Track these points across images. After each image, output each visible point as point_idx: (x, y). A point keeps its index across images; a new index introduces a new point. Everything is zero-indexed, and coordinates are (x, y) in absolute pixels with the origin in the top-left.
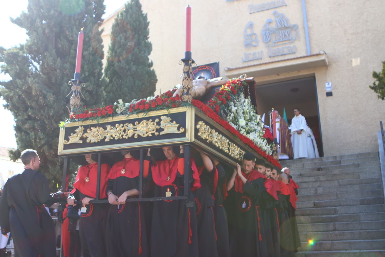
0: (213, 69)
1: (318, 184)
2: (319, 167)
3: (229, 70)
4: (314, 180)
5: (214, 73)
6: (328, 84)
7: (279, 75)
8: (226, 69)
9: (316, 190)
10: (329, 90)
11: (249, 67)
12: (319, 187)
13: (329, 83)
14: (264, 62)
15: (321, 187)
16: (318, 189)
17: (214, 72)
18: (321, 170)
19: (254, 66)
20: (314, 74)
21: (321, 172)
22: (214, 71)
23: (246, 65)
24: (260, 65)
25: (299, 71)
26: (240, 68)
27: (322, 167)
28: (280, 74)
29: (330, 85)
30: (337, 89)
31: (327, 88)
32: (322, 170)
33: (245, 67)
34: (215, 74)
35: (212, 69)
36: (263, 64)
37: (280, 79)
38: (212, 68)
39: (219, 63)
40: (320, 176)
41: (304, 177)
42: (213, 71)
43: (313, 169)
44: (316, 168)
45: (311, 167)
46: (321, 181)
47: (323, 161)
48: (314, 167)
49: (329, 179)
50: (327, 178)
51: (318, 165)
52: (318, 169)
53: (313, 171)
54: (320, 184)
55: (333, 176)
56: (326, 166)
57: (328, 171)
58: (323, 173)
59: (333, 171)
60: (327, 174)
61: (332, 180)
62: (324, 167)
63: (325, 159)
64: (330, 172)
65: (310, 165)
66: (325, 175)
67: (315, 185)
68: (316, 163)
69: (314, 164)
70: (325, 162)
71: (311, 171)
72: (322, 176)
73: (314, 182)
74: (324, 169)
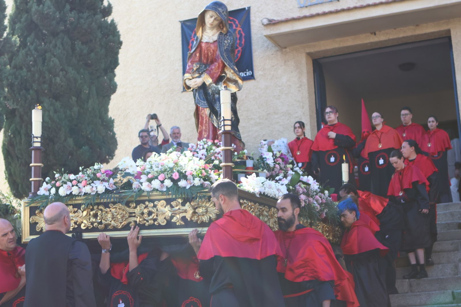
0: (237, 23)
3: (272, 23)
4: (451, 247)
5: (240, 31)
7: (375, 34)
8: (266, 22)
9: (456, 267)
11: (312, 16)
14: (345, 7)
17: (239, 29)
19: (324, 14)
20: (449, 31)
22: (239, 26)
23: (306, 12)
24: (337, 12)
25: (417, 25)
26: (294, 20)
28: (377, 33)
33: (305, 17)
34: (242, 32)
35: (235, 22)
36: (343, 10)
37: (376, 43)
38: (235, 20)
39: (249, 8)
42: (237, 26)
43: (448, 224)
44: (455, 224)
45: (445, 221)
48: (450, 220)
51: (459, 217)
52: (458, 225)
53: (448, 229)
65: (443, 217)
67: (453, 257)
68: (455, 214)
69: (450, 216)
71: (444, 230)
73: (453, 251)
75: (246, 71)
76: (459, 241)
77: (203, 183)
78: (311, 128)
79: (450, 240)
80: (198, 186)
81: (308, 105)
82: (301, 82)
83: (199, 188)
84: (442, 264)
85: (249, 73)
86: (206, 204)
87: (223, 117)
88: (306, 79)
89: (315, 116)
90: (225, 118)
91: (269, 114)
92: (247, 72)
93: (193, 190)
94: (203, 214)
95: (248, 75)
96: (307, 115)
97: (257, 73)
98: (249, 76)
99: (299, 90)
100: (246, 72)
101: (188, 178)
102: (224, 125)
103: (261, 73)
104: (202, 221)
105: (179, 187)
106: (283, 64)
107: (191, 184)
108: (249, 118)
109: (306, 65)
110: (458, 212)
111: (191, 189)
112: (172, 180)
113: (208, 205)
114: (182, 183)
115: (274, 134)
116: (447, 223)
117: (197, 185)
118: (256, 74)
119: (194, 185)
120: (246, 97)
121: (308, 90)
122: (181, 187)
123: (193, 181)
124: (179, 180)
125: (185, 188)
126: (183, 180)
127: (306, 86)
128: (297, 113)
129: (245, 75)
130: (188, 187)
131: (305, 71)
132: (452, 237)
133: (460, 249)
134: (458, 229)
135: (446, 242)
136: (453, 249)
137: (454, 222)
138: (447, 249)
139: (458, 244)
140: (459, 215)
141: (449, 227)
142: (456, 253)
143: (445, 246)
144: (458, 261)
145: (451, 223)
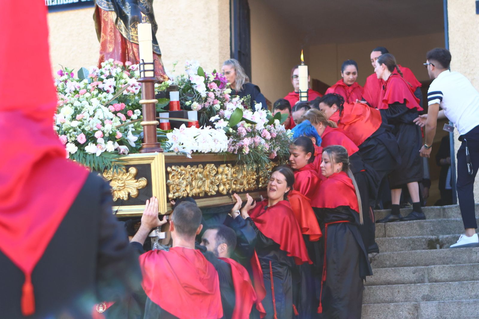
1: (425, 289)
2: (433, 237)
4: (413, 277)
9: (417, 308)
12: (427, 298)
15: (434, 299)
16: (423, 304)
18: (438, 246)
21: (438, 252)
27: (441, 237)
32: (441, 248)
40: (433, 266)
41: (385, 267)
43: (414, 241)
44: (424, 240)
45: (409, 236)
46: (436, 281)
47: (448, 218)
48: (418, 235)
49: (463, 276)
50: (456, 273)
51: (432, 231)
52: (428, 243)
53: (413, 249)
54: (430, 290)
55: (475, 265)
56: (456, 233)
57: (459, 250)
58: (444, 258)
59: (477, 249)
60: (457, 261)
61: (472, 278)
62: (447, 238)
63: (456, 212)
64: (467, 252)
65: (406, 229)
66: (451, 262)
67: (414, 292)
68: (425, 225)
69: (417, 228)
70: (457, 221)
71: (405, 249)
72: (438, 266)
73: (415, 283)
74: (448, 243)
76: (426, 267)
77: (118, 147)
79: (412, 266)
80: (111, 153)
83: (113, 155)
84: (396, 302)
86: (123, 175)
87: (143, 60)
90: (145, 62)
93: (105, 158)
94: (119, 189)
101: (98, 141)
102: (144, 71)
104: (118, 197)
105: (86, 154)
107: (102, 149)
110: (431, 222)
111: (102, 157)
112: (76, 143)
113: (125, 177)
114: (90, 148)
116: (411, 239)
117: (110, 151)
119: (106, 151)
122: (89, 153)
123: (105, 146)
124: (86, 144)
125: (94, 154)
126: (92, 143)
130: (98, 154)
132: (417, 261)
133: (426, 280)
134: (427, 248)
135: (405, 268)
136: (417, 280)
137: (423, 238)
138: (407, 279)
139: (424, 272)
140: (432, 228)
141: (415, 244)
142: (420, 286)
143: (404, 274)
144: (421, 299)
145: (418, 238)
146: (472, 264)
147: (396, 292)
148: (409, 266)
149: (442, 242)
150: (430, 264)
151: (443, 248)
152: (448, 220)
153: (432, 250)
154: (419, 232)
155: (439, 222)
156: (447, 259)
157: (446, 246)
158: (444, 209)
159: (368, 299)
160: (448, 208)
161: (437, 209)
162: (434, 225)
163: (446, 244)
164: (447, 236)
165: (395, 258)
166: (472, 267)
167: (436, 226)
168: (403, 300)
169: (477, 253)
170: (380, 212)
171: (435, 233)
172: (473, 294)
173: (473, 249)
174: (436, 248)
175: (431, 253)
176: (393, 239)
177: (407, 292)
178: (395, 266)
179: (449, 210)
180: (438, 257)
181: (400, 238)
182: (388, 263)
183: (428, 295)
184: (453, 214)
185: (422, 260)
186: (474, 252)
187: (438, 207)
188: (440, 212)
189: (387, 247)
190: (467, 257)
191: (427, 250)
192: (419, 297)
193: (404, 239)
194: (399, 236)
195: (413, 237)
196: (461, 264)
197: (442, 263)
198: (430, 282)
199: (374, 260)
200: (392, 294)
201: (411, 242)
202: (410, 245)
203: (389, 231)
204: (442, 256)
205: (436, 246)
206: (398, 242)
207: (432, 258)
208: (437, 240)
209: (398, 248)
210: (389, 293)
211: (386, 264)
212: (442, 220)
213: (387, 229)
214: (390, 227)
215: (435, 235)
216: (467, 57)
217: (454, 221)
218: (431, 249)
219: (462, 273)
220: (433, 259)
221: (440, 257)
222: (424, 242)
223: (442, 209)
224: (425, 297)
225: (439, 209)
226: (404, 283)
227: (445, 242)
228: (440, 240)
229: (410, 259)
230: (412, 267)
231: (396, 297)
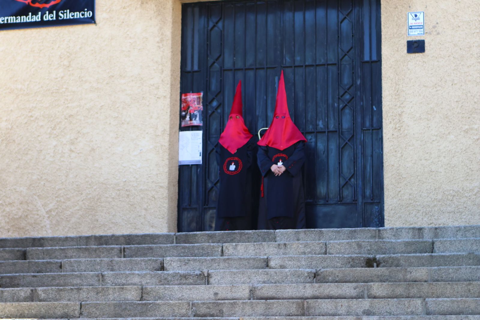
1: (366, 304)
2: (371, 256)
4: (354, 293)
6: (416, 16)
10: (415, 35)
12: (368, 313)
13: (418, 14)
15: (374, 314)
16: (365, 318)
18: (375, 264)
21: (375, 271)
27: (378, 256)
29: (420, 21)
30: (438, 34)
31: (411, 28)
32: (378, 266)
40: (372, 283)
41: (327, 282)
43: (353, 259)
44: (363, 258)
45: (348, 254)
46: (375, 297)
47: (383, 239)
48: (356, 254)
49: (399, 293)
50: (393, 291)
51: (368, 250)
52: (366, 262)
53: (352, 266)
54: (370, 305)
55: (410, 284)
56: (390, 254)
57: (395, 269)
58: (381, 275)
59: (411, 269)
60: (393, 279)
61: (407, 295)
62: (384, 257)
63: (390, 233)
64: (403, 272)
65: (346, 247)
66: (387, 280)
67: (356, 306)
68: (363, 245)
69: (356, 247)
70: (392, 242)
71: (346, 266)
72: (377, 284)
73: (355, 298)
74: (384, 262)
75: (84, 11)
76: (366, 284)
78: (171, 103)
79: (352, 282)
81: (170, 69)
82: (162, 34)
84: (339, 315)
85: (88, 14)
88: (170, 30)
89: (179, 86)
91: (113, 76)
92: (86, 13)
95: (86, 16)
96: (168, 84)
97: (100, 14)
98: (88, 18)
99: (159, 47)
100: (83, 13)
103: (105, 15)
106: (139, 6)
108: (82, 80)
109: (171, 11)
110: (368, 242)
115: (117, 106)
116: (351, 257)
118: (98, 18)
120: (80, 48)
121: (172, 48)
127: (170, 42)
128: (152, 79)
129: (82, 17)
131: (169, 19)
132: (357, 278)
133: (366, 296)
134: (365, 266)
135: (347, 284)
136: (357, 295)
137: (361, 257)
138: (348, 294)
139: (364, 289)
140: (369, 247)
141: (354, 262)
142: (361, 301)
143: (345, 289)
144: (362, 313)
145: (357, 257)
146: (407, 283)
147: (339, 306)
148: (349, 282)
149: (379, 261)
150: (368, 281)
151: (380, 267)
152: (384, 241)
153: (371, 268)
154: (357, 251)
155: (376, 242)
156: (384, 277)
157: (382, 265)
158: (379, 231)
159: (313, 311)
160: (383, 230)
161: (373, 230)
162: (371, 245)
163: (382, 263)
164: (384, 255)
165: (337, 274)
166: (408, 286)
167: (373, 246)
168: (345, 314)
169: (411, 273)
170: (322, 231)
171: (371, 253)
172: (409, 310)
173: (408, 269)
174: (373, 267)
175: (370, 271)
176: (335, 256)
177: (349, 306)
178: (336, 282)
179: (384, 231)
180: (376, 275)
181: (341, 255)
182: (330, 278)
183: (368, 309)
184: (387, 236)
185: (362, 277)
186: (409, 271)
187: (374, 228)
188: (376, 233)
189: (329, 264)
190: (402, 276)
191: (366, 268)
192: (360, 311)
193: (345, 257)
194: (339, 253)
195: (353, 255)
196: (396, 282)
197: (379, 280)
198: (369, 298)
199: (318, 275)
200: (336, 308)
201: (351, 260)
202: (349, 262)
203: (330, 249)
204: (380, 274)
205: (373, 265)
206: (339, 260)
207: (371, 275)
208: (374, 259)
209: (338, 264)
210: (333, 307)
211: (328, 279)
212: (378, 241)
213: (328, 247)
214: (331, 245)
215: (372, 254)
216: (397, 91)
217: (389, 242)
218: (369, 267)
219: (398, 290)
220: (371, 277)
221: (378, 276)
222: (362, 261)
223: (377, 231)
224: (366, 312)
225: (375, 231)
226: (345, 298)
227: (382, 261)
228: (378, 259)
229: (350, 275)
230: (354, 284)
231: (339, 311)
